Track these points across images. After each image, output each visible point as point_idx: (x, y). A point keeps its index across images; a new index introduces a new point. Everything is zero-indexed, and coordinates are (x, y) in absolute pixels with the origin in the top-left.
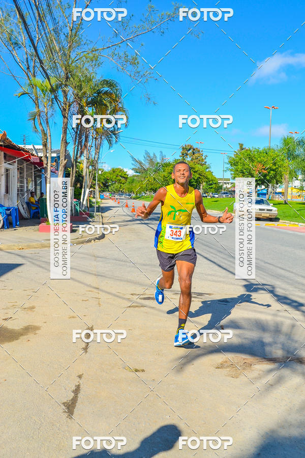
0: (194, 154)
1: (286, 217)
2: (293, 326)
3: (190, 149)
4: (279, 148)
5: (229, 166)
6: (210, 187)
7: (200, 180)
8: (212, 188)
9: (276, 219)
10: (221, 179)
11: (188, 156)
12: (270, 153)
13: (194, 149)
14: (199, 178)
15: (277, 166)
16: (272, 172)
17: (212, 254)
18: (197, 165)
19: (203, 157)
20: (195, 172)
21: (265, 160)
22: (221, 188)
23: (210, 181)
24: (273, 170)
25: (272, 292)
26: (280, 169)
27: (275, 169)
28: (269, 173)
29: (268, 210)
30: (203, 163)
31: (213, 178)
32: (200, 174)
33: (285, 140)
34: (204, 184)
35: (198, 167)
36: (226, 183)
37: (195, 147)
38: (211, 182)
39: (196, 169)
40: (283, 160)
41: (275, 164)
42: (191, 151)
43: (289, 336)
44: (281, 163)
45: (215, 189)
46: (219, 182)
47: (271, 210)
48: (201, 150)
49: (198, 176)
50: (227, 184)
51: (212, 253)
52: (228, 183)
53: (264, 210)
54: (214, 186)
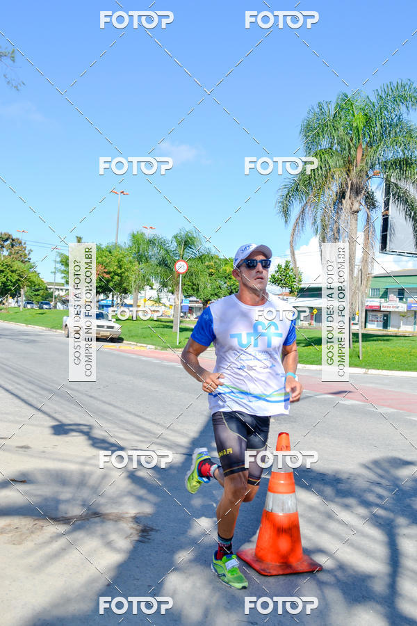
0: (13, 246)
1: (132, 336)
2: (104, 477)
3: (7, 240)
4: (127, 246)
5: (59, 266)
6: (36, 293)
7: (20, 283)
8: (38, 295)
9: (118, 340)
10: (51, 284)
11: (5, 249)
12: (115, 252)
13: (13, 240)
14: (19, 280)
15: (123, 270)
16: (117, 277)
17: (19, 386)
18: (17, 262)
19: (27, 252)
20: (12, 271)
21: (108, 261)
22: (51, 295)
23: (35, 286)
24: (118, 275)
25: (87, 434)
26: (126, 274)
27: (121, 273)
28: (113, 278)
29: (109, 327)
30: (26, 259)
31: (39, 282)
32: (19, 275)
33: (134, 236)
34: (26, 288)
35: (17, 265)
36: (58, 289)
37: (14, 237)
38: (37, 287)
39: (14, 268)
40: (130, 262)
41: (120, 267)
42: (9, 242)
43: (95, 490)
44: (129, 265)
45: (42, 296)
46: (48, 287)
47: (112, 327)
48: (23, 242)
49: (17, 277)
50: (61, 291)
51: (18, 384)
52: (61, 289)
53: (102, 327)
54: (41, 292)
